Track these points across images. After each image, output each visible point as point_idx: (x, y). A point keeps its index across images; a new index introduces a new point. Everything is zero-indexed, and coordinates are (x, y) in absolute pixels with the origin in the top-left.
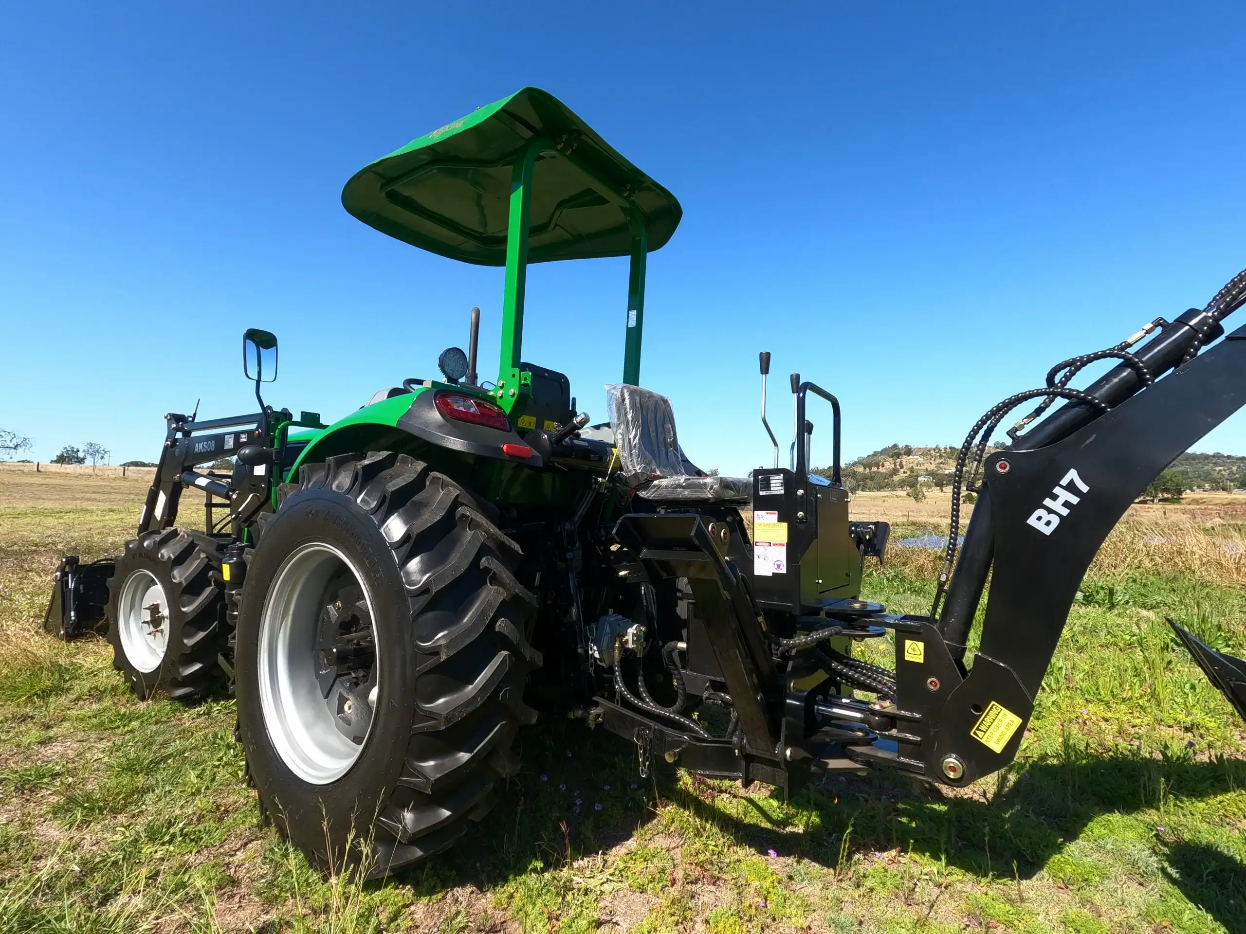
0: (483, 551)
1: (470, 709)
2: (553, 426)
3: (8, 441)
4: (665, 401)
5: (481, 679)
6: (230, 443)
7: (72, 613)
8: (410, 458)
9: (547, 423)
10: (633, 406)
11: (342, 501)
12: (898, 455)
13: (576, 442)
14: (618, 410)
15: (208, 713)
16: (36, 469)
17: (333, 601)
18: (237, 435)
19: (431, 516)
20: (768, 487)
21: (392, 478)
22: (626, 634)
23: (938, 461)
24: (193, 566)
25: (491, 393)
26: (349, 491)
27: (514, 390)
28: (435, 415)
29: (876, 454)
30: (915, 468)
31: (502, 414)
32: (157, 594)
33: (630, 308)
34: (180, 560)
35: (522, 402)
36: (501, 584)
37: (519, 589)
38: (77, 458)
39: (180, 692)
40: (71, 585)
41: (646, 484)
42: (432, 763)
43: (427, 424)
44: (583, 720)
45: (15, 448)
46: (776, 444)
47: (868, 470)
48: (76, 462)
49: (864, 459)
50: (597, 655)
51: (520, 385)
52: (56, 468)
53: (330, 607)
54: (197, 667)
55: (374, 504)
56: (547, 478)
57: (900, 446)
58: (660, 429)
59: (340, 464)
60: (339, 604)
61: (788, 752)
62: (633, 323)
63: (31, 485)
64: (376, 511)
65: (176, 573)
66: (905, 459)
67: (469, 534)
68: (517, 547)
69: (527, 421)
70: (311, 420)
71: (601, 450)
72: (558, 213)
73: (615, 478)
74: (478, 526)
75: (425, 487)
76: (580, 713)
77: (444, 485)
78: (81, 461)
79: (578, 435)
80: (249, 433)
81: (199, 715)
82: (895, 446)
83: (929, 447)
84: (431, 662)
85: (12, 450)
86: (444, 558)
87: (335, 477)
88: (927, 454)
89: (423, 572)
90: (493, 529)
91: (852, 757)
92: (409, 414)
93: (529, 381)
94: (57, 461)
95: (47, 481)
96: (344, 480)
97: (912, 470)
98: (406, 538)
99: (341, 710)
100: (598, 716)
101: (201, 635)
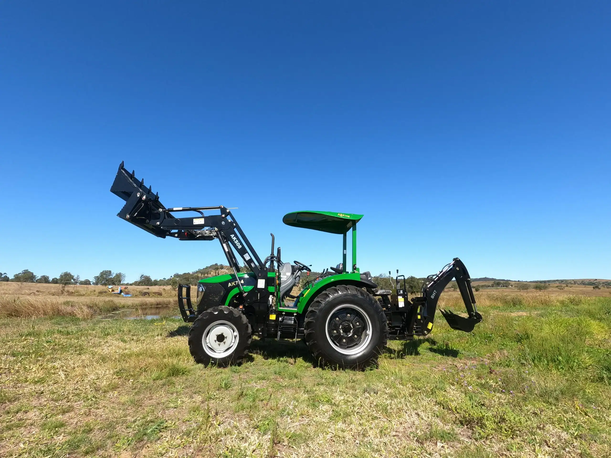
12: (217, 269)
17: (335, 318)
20: (400, 292)
29: (207, 268)
47: (203, 276)
49: (201, 270)
53: (334, 320)
57: (218, 265)
60: (337, 319)
66: (220, 271)
82: (216, 264)
92: (361, 278)
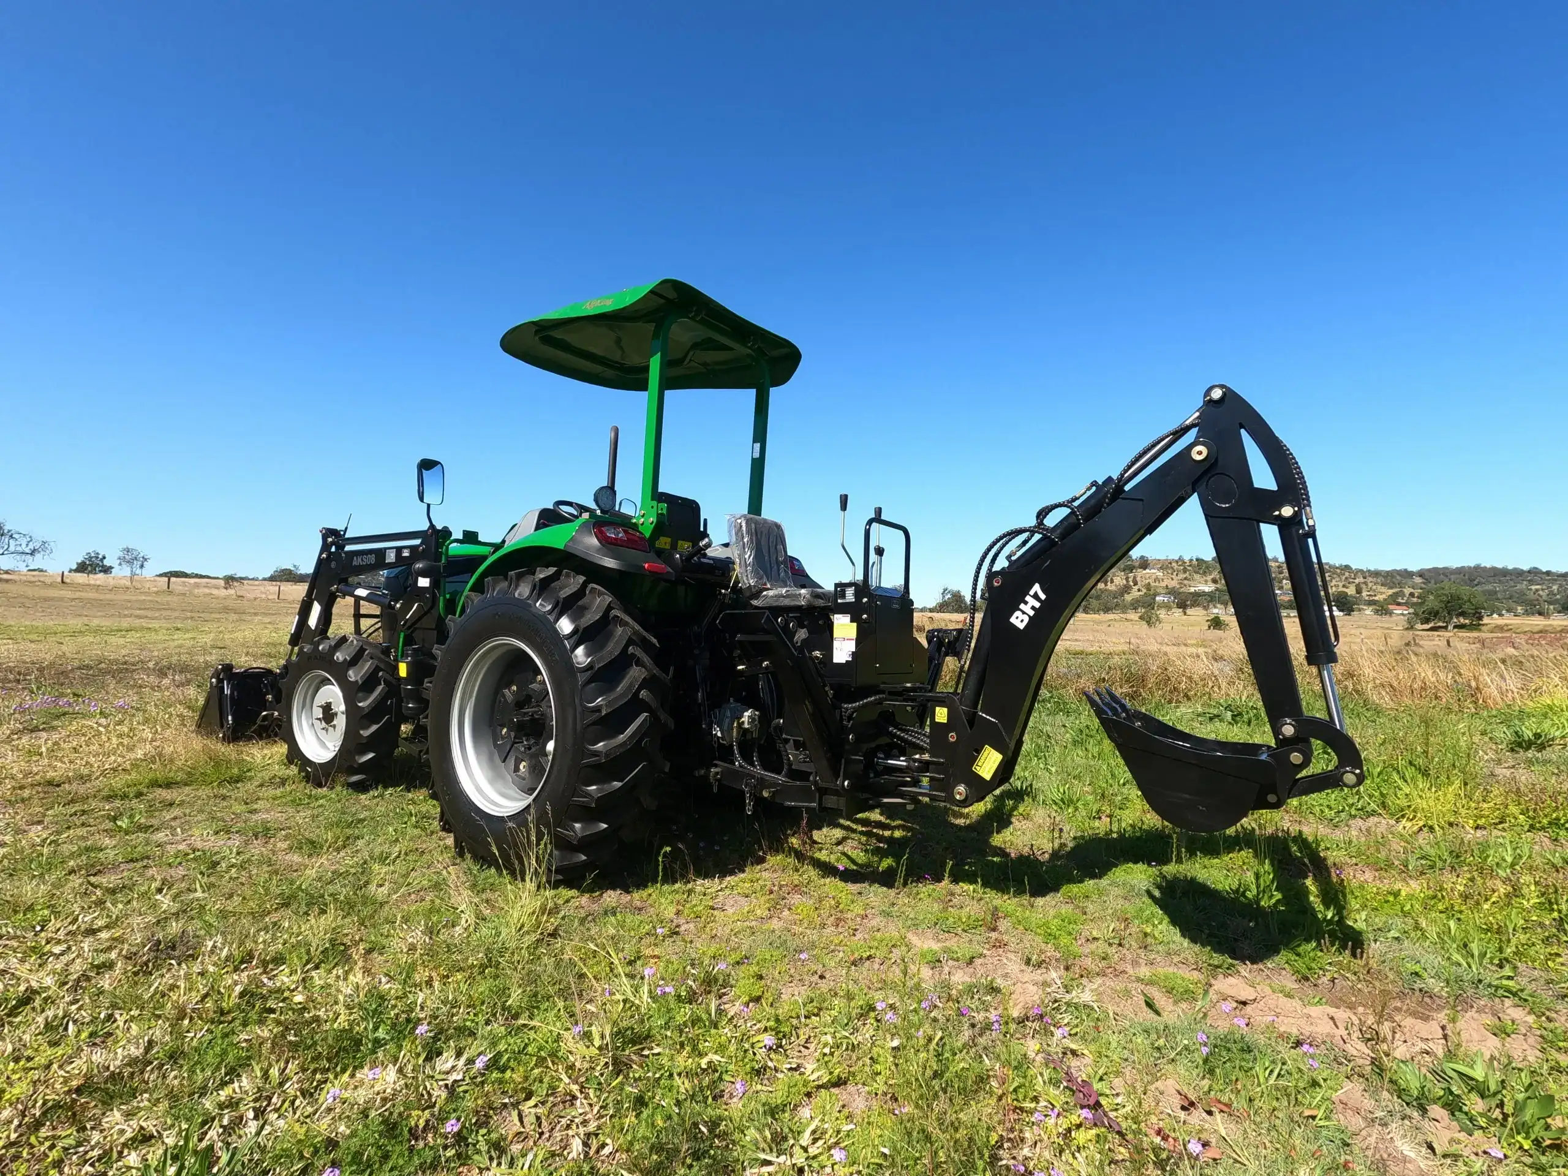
0: (630, 642)
1: (621, 750)
2: (685, 546)
3: (24, 546)
4: (778, 526)
5: (629, 731)
6: (391, 557)
7: (230, 718)
8: (572, 573)
9: (680, 543)
10: (749, 531)
11: (524, 605)
13: (703, 560)
14: (737, 534)
15: (382, 796)
16: (59, 579)
17: (508, 686)
18: (399, 550)
19: (591, 617)
20: (843, 596)
21: (561, 589)
22: (742, 716)
23: (1182, 576)
24: (366, 666)
25: (634, 521)
26: (528, 598)
27: (653, 519)
28: (594, 541)
30: (1153, 584)
31: (643, 539)
32: (333, 694)
33: (754, 441)
34: (354, 661)
35: (660, 528)
36: (643, 665)
37: (656, 671)
38: (103, 566)
39: (355, 778)
40: (227, 691)
41: (757, 594)
42: (594, 787)
43: (588, 548)
44: (706, 777)
45: (32, 554)
46: (853, 564)
48: (100, 571)
50: (719, 734)
51: (658, 514)
52: (81, 578)
53: (506, 691)
54: (371, 755)
55: (549, 607)
56: (681, 590)
58: (772, 550)
59: (520, 577)
60: (514, 688)
61: (846, 783)
62: (757, 455)
63: (61, 599)
64: (550, 612)
65: (351, 672)
66: (1140, 573)
67: (620, 630)
68: (654, 641)
69: (664, 542)
70: (470, 537)
71: (725, 565)
72: (691, 353)
73: (736, 589)
74: (626, 624)
75: (585, 595)
76: (702, 772)
77: (600, 594)
78: (107, 570)
79: (705, 556)
80: (412, 548)
81: (374, 797)
83: (1170, 558)
84: (596, 716)
85: (29, 556)
86: (602, 646)
87: (517, 587)
88: (1167, 567)
89: (588, 655)
90: (637, 627)
91: (901, 795)
92: (573, 539)
93: (665, 512)
94: (77, 570)
95: (78, 595)
96: (523, 590)
97: (1148, 587)
98: (574, 632)
99: (517, 769)
100: (717, 773)
101: (374, 728)
